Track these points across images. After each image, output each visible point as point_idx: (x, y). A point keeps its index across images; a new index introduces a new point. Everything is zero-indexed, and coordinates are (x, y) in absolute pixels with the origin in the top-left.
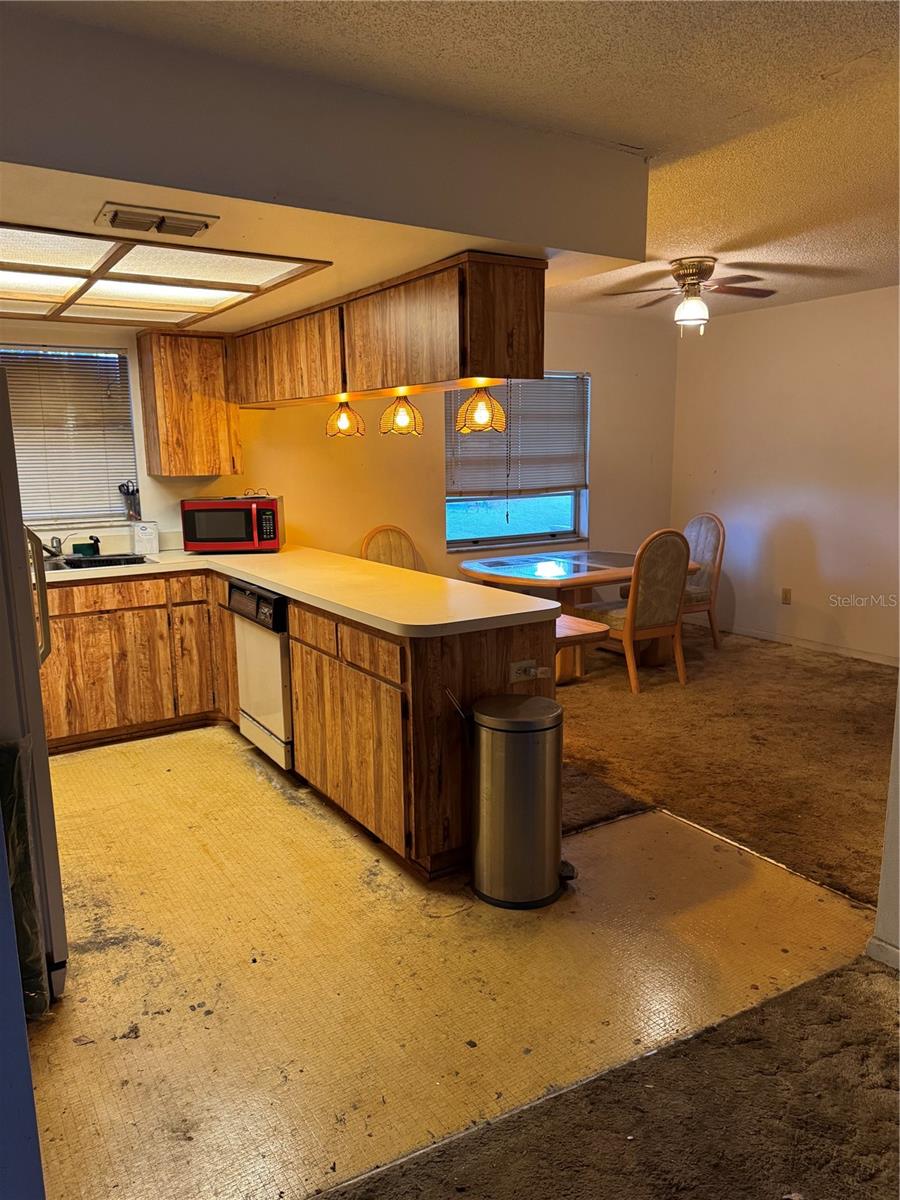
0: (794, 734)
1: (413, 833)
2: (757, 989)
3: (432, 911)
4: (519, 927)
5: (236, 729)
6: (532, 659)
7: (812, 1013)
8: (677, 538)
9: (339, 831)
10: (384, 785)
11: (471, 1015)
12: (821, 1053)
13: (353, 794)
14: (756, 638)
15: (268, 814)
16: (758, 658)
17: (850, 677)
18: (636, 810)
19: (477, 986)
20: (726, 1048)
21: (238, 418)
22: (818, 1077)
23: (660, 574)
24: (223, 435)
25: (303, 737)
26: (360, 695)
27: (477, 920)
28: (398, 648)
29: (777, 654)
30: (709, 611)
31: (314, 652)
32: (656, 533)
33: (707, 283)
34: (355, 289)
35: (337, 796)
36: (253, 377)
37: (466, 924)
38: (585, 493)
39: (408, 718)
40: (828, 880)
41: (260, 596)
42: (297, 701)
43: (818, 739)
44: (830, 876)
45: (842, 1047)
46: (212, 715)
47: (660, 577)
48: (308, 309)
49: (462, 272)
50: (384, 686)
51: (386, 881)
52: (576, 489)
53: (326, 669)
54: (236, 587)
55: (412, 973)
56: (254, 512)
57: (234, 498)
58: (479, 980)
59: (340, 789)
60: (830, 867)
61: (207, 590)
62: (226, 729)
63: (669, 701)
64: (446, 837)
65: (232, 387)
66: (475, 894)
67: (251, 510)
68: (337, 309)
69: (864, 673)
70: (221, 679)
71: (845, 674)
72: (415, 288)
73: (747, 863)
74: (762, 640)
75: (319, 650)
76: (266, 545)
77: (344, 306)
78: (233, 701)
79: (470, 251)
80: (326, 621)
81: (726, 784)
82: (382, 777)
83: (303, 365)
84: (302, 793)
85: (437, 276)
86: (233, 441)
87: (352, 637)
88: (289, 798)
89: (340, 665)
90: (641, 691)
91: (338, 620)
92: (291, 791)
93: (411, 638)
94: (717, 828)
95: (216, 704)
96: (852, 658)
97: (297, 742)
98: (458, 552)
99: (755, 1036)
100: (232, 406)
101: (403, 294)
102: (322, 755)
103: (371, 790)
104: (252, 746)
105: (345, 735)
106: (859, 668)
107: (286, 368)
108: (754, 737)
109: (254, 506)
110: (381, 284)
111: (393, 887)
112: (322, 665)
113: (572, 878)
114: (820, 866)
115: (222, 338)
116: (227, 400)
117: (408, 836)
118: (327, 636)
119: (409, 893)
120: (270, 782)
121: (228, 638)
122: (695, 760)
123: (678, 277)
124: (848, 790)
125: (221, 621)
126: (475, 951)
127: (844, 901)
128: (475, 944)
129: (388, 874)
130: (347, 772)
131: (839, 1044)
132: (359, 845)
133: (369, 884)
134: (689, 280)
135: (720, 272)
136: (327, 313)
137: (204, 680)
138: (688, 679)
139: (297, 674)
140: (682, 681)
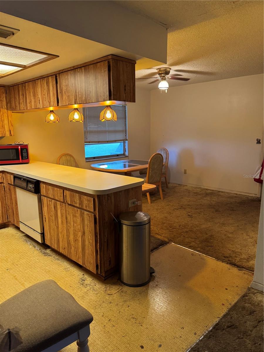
0: (199, 213)
1: (99, 265)
2: (224, 305)
3: (109, 292)
4: (141, 294)
5: (18, 228)
6: (135, 198)
7: (244, 312)
8: (160, 156)
9: (66, 264)
10: (86, 248)
11: (135, 334)
12: (253, 327)
13: (72, 252)
14: (177, 184)
15: (37, 261)
16: (180, 190)
17: (207, 194)
18: (164, 244)
19: (134, 321)
20: (225, 331)
21: (12, 116)
22: (256, 336)
23: (156, 167)
24: (6, 122)
25: (48, 231)
26: (74, 216)
27: (126, 293)
28: (92, 199)
29: (184, 188)
30: (165, 177)
31: (53, 201)
32: (154, 154)
33: (167, 76)
34: (63, 69)
35: (65, 252)
36: (18, 101)
37: (122, 296)
38: (127, 142)
39: (97, 224)
40: (229, 262)
41: (28, 180)
42: (45, 218)
43: (206, 215)
44: (229, 260)
45: (258, 323)
46: (7, 224)
47: (156, 168)
48: (42, 76)
49: (109, 62)
50: (86, 213)
51: (89, 283)
52: (124, 141)
53: (59, 207)
54: (17, 177)
55: (108, 320)
56: (20, 149)
57: (11, 145)
58: (134, 318)
59: (66, 250)
60: (228, 257)
61: (3, 178)
62: (13, 228)
63: (160, 206)
64: (110, 264)
65: (9, 105)
66: (122, 283)
67: (18, 149)
68: (54, 76)
69: (210, 193)
70: (10, 211)
71: (205, 193)
72: (89, 68)
73: (202, 259)
74: (179, 185)
75: (55, 200)
76: (24, 161)
77: (58, 75)
78: (16, 218)
79: (112, 55)
80: (58, 189)
81: (187, 232)
82: (85, 245)
83: (40, 96)
84: (48, 251)
85: (98, 64)
86: (10, 125)
87: (71, 196)
88: (44, 254)
89: (65, 205)
90: (151, 203)
91: (64, 189)
92: (44, 251)
93: (97, 195)
94: (190, 247)
95: (9, 219)
96: (205, 189)
97: (45, 233)
98: (89, 161)
99: (232, 324)
100: (9, 111)
101: (83, 70)
102: (57, 237)
103: (80, 250)
104: (24, 234)
105: (68, 231)
106: (209, 191)
107: (32, 98)
108: (189, 215)
109: (19, 147)
110: (73, 67)
111: (92, 284)
112: (57, 205)
113: (154, 273)
114: (225, 257)
115: (4, 87)
116: (7, 109)
117: (97, 266)
118: (59, 195)
119: (99, 286)
120: (35, 247)
121: (13, 196)
122: (174, 224)
123: (159, 74)
124: (221, 231)
125: (10, 190)
126: (129, 306)
127: (236, 269)
128: (128, 303)
129: (89, 280)
130: (69, 243)
131: (257, 322)
132: (75, 269)
133: (83, 284)
134: (163, 75)
135: (172, 72)
136: (50, 78)
137: (4, 212)
138: (164, 198)
139: (45, 209)
140: (162, 198)
